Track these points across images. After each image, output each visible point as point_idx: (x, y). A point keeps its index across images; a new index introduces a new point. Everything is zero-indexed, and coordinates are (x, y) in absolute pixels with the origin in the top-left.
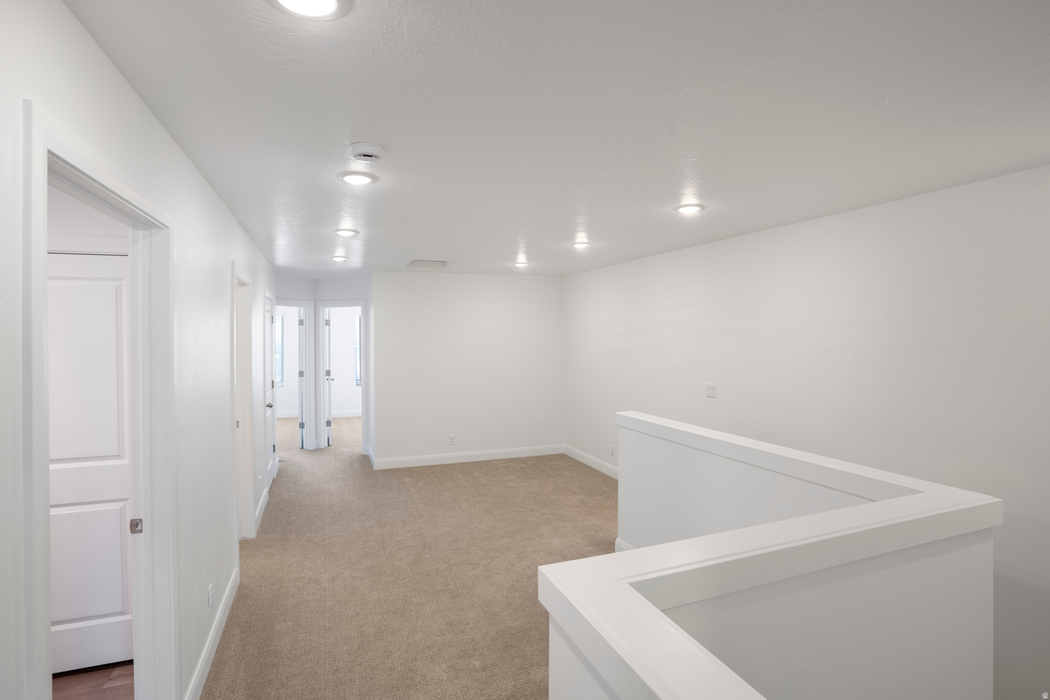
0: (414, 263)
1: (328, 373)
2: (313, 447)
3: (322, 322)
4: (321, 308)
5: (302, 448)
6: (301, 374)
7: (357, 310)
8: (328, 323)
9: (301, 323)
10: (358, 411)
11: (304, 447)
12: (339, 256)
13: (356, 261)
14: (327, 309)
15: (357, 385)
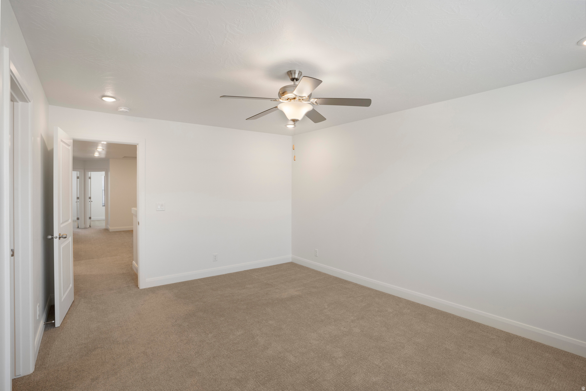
0: (125, 157)
1: (90, 198)
2: (83, 226)
3: (87, 178)
4: (87, 172)
5: (78, 228)
6: (78, 198)
7: (103, 173)
8: (90, 178)
9: (78, 178)
10: (104, 217)
11: (79, 227)
12: (96, 155)
13: (103, 156)
14: (90, 172)
15: (103, 206)
